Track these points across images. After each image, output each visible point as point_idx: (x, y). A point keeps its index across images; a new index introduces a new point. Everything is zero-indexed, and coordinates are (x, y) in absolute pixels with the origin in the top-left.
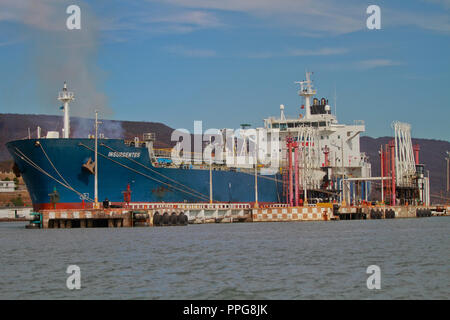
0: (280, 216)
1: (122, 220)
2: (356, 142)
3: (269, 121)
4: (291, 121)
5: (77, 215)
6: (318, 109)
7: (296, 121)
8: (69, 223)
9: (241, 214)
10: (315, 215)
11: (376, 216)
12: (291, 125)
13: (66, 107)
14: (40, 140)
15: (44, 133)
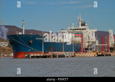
0: (83, 55)
1: (51, 56)
2: (94, 34)
3: (69, 28)
4: (76, 28)
5: (39, 55)
6: (83, 25)
7: (77, 28)
8: (36, 57)
9: (73, 55)
10: (92, 55)
11: (107, 55)
12: (75, 29)
13: (24, 26)
14: (17, 35)
15: (18, 33)
